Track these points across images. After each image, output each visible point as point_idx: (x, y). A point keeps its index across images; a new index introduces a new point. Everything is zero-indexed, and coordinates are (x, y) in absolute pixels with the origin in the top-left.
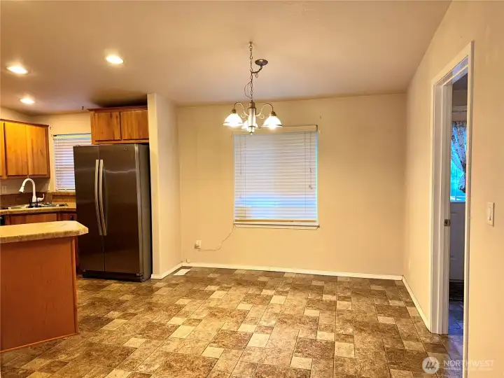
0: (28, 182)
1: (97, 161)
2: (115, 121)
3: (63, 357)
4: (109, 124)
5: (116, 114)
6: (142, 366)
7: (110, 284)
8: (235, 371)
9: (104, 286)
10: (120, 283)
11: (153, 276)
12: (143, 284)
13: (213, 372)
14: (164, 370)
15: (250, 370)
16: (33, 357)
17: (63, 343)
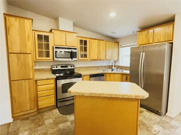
0: (112, 62)
5: (151, 31)
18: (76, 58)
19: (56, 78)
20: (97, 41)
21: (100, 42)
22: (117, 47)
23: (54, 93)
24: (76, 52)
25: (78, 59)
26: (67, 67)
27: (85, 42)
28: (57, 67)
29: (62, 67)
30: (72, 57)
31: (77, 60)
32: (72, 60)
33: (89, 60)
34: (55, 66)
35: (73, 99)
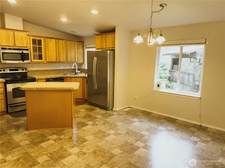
0: (75, 65)
1: (95, 57)
2: (104, 40)
3: (62, 137)
4: (101, 41)
5: (104, 36)
6: (86, 149)
7: (96, 109)
8: (120, 164)
9: (94, 110)
10: (100, 109)
11: (114, 109)
12: (108, 112)
13: (111, 161)
14: (93, 153)
15: (127, 166)
16: (54, 134)
17: (66, 131)
18: (29, 60)
19: (4, 82)
20: (54, 40)
21: (58, 41)
22: (81, 47)
23: (3, 98)
24: (28, 54)
25: (31, 62)
26: (18, 70)
27: (40, 42)
28: (4, 70)
29: (10, 70)
30: (23, 59)
31: (29, 63)
32: (24, 62)
33: (45, 62)
34: (2, 70)
35: (25, 105)
